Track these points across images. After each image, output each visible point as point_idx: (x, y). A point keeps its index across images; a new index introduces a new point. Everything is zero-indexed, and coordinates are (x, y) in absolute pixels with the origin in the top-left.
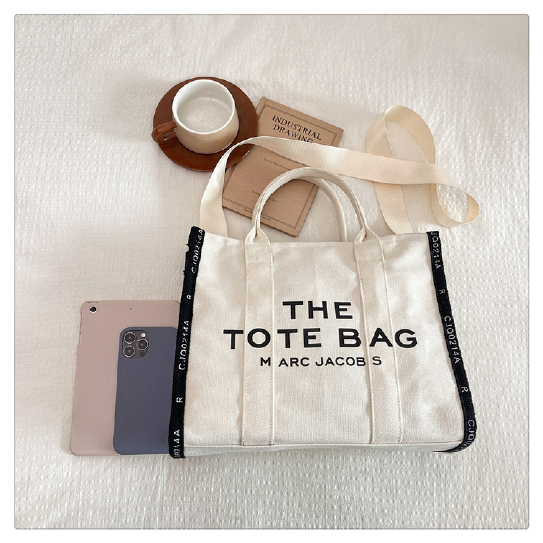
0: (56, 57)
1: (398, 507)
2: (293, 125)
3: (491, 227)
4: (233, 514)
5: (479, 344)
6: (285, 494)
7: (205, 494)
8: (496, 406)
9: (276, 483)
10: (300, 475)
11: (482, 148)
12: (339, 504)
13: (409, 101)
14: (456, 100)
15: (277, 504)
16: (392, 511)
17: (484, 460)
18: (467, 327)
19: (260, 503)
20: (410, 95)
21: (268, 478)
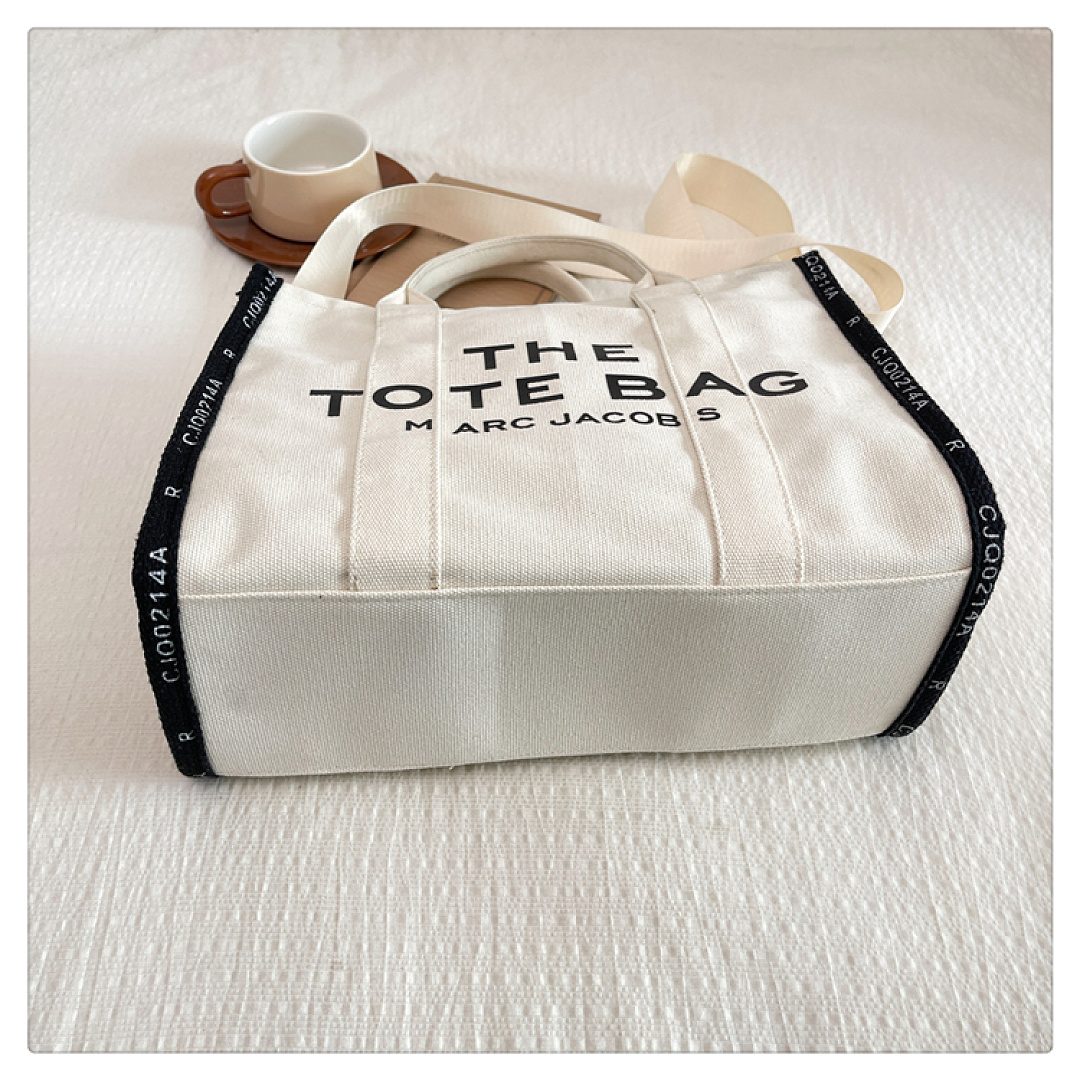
1: (826, 916)
4: (325, 954)
6: (486, 892)
7: (242, 900)
9: (460, 864)
10: (531, 838)
12: (649, 912)
15: (463, 920)
16: (813, 929)
19: (410, 920)
21: (435, 851)
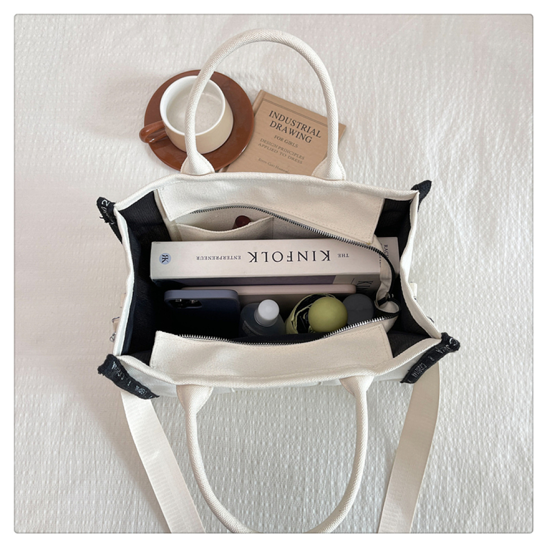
0: (48, 50)
2: (292, 121)
3: (505, 237)
5: (480, 367)
6: (261, 514)
8: (495, 436)
9: (253, 503)
10: (278, 496)
11: (501, 147)
13: (422, 94)
14: (475, 91)
15: (253, 524)
17: (476, 493)
18: (468, 348)
20: (424, 86)
21: (244, 497)
